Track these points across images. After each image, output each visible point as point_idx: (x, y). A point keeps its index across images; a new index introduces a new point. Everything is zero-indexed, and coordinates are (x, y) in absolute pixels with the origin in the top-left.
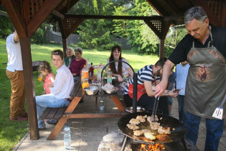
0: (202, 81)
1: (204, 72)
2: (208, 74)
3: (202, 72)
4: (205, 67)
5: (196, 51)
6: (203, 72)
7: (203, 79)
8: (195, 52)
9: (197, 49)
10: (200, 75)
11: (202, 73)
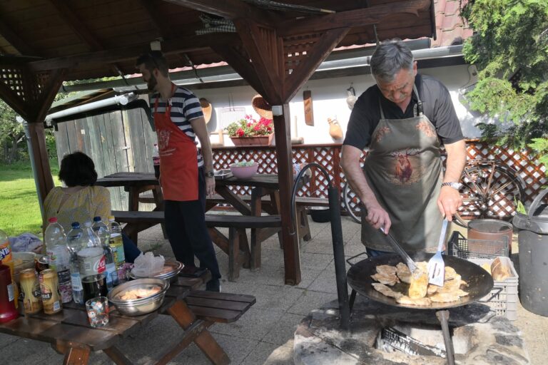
0: (403, 182)
1: (407, 164)
2: (415, 168)
3: (402, 165)
4: (409, 155)
5: (390, 125)
6: (404, 166)
7: (405, 179)
8: (388, 127)
9: (390, 122)
10: (400, 171)
11: (403, 168)
